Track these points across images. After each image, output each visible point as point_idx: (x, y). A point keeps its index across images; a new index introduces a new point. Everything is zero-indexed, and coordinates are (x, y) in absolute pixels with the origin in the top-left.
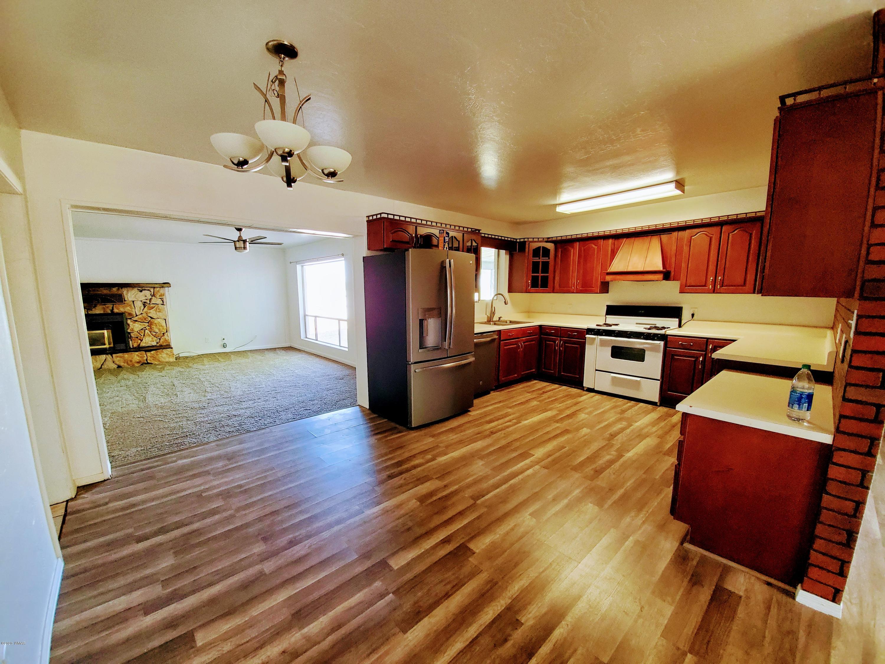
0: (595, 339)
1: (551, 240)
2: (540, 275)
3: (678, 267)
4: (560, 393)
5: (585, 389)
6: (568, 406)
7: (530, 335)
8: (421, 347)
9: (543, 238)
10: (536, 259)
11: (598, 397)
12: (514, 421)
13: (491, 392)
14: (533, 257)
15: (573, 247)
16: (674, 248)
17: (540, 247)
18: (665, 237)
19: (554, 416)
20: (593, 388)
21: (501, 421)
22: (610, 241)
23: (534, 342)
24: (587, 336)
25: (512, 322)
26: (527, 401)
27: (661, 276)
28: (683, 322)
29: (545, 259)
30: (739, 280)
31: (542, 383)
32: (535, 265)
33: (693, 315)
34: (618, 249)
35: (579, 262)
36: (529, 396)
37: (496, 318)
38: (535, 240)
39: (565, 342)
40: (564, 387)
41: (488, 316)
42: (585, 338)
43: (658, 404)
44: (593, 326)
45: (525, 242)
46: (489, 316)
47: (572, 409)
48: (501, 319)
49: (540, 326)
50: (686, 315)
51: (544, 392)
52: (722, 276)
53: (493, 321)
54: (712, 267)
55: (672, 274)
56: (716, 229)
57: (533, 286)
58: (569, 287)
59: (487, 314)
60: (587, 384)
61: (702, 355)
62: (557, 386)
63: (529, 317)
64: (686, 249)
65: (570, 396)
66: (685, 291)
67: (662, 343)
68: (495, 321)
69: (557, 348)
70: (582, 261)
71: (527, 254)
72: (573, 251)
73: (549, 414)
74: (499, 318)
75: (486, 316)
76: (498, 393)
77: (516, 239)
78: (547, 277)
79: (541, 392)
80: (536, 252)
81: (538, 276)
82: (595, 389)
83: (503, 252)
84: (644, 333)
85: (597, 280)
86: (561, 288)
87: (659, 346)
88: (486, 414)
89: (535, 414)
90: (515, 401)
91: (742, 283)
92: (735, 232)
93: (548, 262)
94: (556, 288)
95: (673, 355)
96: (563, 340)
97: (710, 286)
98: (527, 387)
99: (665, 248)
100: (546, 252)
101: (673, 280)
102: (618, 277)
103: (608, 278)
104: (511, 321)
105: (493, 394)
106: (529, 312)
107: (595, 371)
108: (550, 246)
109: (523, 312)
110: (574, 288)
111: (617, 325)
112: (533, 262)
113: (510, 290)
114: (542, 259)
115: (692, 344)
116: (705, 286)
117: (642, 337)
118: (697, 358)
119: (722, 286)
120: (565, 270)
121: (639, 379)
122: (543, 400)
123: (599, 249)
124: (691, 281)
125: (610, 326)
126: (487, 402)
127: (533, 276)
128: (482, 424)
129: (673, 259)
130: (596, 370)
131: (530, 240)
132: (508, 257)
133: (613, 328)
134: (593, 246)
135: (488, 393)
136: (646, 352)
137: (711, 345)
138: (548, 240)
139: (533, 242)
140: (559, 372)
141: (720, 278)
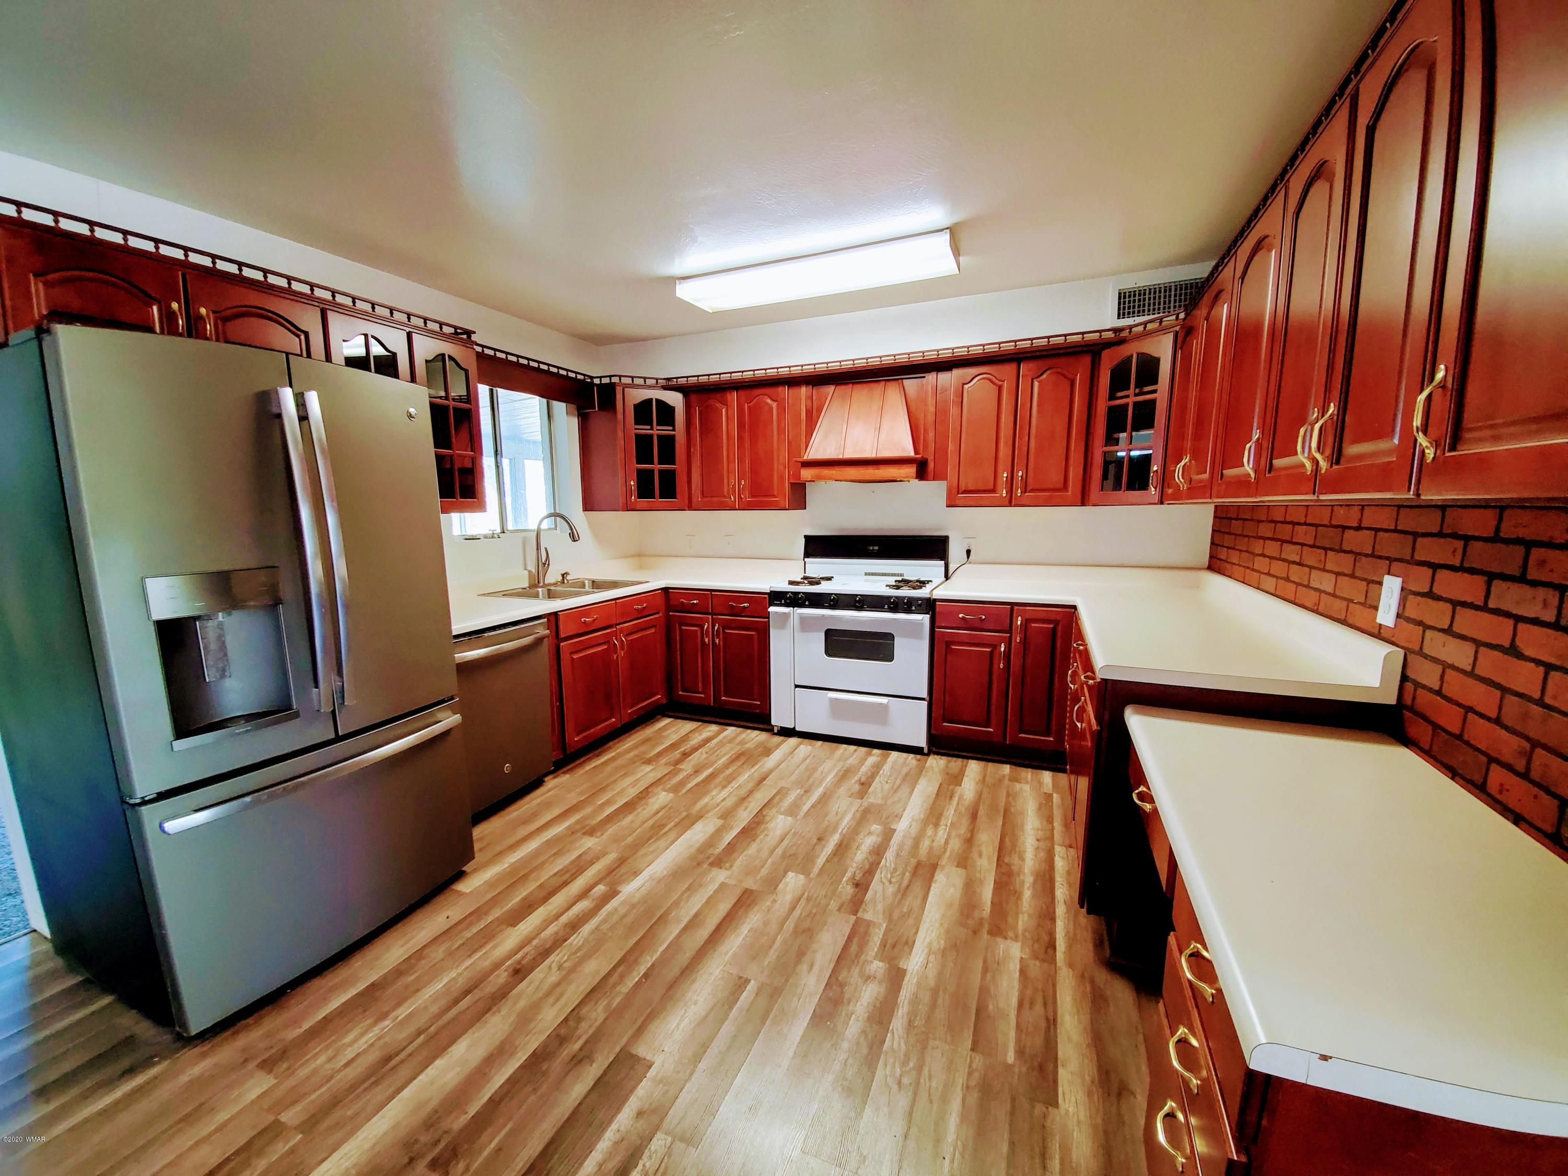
0: (786, 615)
1: (674, 382)
2: (656, 467)
3: (941, 450)
4: (724, 750)
5: (776, 731)
6: (743, 792)
7: (641, 614)
8: (183, 729)
9: (657, 379)
10: (644, 430)
11: (806, 748)
12: (601, 889)
13: (546, 779)
14: (636, 423)
15: (725, 403)
16: (932, 409)
17: (651, 400)
18: (911, 384)
19: (710, 842)
20: (792, 727)
21: (558, 900)
22: (804, 390)
23: (653, 630)
24: (772, 609)
25: (597, 585)
26: (644, 795)
27: (912, 470)
28: (952, 567)
29: (665, 430)
30: (1054, 477)
31: (680, 723)
32: (643, 443)
33: (968, 552)
34: (819, 411)
35: (740, 438)
36: (647, 774)
37: (552, 576)
38: (637, 381)
39: (726, 625)
40: (731, 730)
41: (530, 572)
42: (767, 616)
43: (926, 751)
44: (782, 585)
45: (611, 388)
46: (533, 571)
47: (752, 805)
48: (569, 577)
49: (666, 590)
50: (955, 551)
51: (686, 755)
52: (1025, 471)
53: (545, 585)
54: (1005, 452)
55: (931, 465)
56: (1010, 369)
57: (640, 496)
58: (724, 497)
59: (529, 568)
60: (778, 719)
61: (1002, 640)
62: (714, 728)
63: (641, 567)
64: (953, 411)
65: (745, 758)
66: (957, 502)
67: (926, 618)
68: (550, 585)
69: (707, 640)
70: (746, 435)
71: (620, 416)
72: (727, 411)
73: (697, 834)
74: (563, 575)
75: (526, 572)
76: (567, 776)
77: (592, 378)
78: (673, 472)
79: (677, 754)
80: (643, 410)
81: (652, 471)
82: (797, 729)
83: (560, 407)
84: (890, 597)
85: (782, 478)
86: (706, 499)
87: (920, 624)
88: (518, 877)
89: (662, 843)
90: (608, 803)
91: (1061, 485)
92: (1044, 376)
93: (672, 438)
94: (694, 500)
95: (948, 644)
96: (719, 621)
97: (1004, 492)
98: (644, 742)
99: (912, 409)
100: (666, 412)
101: (934, 479)
102: (826, 472)
103: (806, 474)
104: (593, 582)
105: (552, 784)
106: (640, 555)
107: (793, 687)
108: (675, 399)
109: (626, 557)
110: (735, 498)
111: (829, 579)
112: (637, 436)
113: (588, 505)
114: (657, 431)
115: (984, 617)
116: (993, 491)
117: (886, 607)
118: (995, 647)
119: (1025, 491)
120: (711, 457)
121: (884, 700)
122: (682, 783)
123: (782, 409)
124: (968, 481)
125: (817, 582)
126: (525, 822)
127: (639, 471)
128: (488, 935)
129: (931, 434)
130: (797, 686)
131: (624, 380)
132: (574, 422)
133: (824, 588)
134: (769, 401)
135: (537, 783)
136: (897, 641)
137: (1020, 618)
138: (670, 385)
139: (633, 386)
140: (717, 697)
141: (1020, 474)
